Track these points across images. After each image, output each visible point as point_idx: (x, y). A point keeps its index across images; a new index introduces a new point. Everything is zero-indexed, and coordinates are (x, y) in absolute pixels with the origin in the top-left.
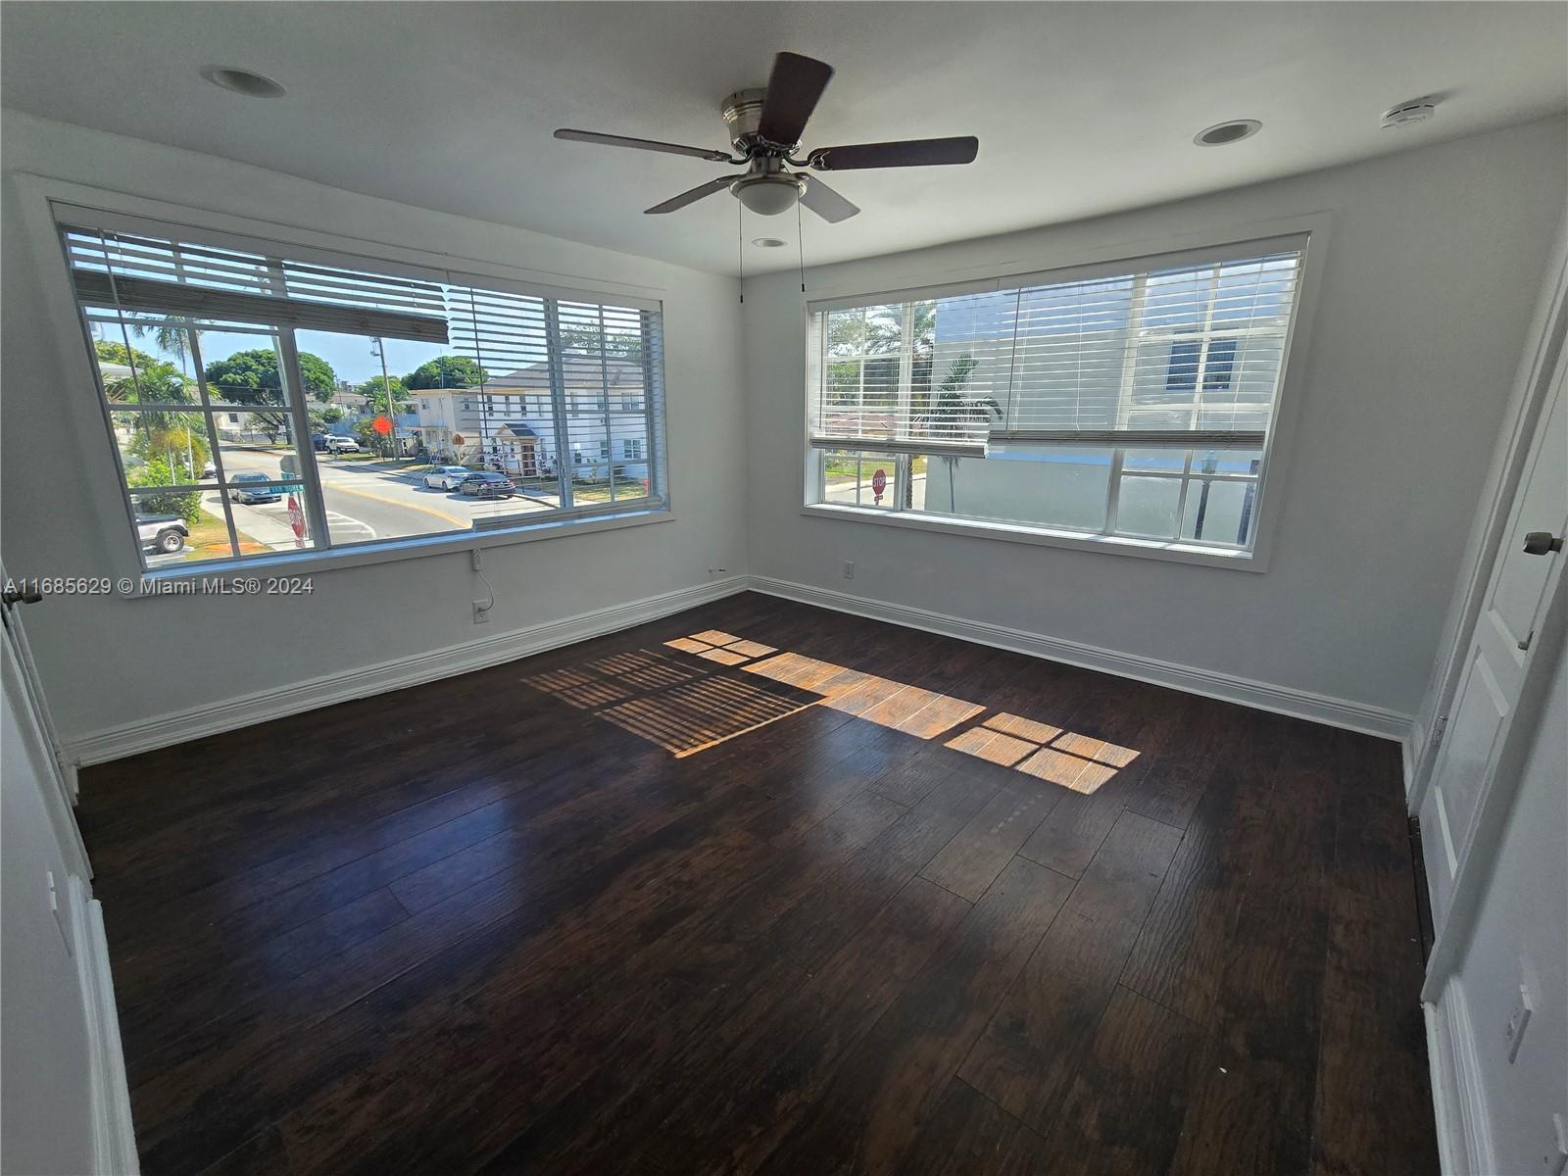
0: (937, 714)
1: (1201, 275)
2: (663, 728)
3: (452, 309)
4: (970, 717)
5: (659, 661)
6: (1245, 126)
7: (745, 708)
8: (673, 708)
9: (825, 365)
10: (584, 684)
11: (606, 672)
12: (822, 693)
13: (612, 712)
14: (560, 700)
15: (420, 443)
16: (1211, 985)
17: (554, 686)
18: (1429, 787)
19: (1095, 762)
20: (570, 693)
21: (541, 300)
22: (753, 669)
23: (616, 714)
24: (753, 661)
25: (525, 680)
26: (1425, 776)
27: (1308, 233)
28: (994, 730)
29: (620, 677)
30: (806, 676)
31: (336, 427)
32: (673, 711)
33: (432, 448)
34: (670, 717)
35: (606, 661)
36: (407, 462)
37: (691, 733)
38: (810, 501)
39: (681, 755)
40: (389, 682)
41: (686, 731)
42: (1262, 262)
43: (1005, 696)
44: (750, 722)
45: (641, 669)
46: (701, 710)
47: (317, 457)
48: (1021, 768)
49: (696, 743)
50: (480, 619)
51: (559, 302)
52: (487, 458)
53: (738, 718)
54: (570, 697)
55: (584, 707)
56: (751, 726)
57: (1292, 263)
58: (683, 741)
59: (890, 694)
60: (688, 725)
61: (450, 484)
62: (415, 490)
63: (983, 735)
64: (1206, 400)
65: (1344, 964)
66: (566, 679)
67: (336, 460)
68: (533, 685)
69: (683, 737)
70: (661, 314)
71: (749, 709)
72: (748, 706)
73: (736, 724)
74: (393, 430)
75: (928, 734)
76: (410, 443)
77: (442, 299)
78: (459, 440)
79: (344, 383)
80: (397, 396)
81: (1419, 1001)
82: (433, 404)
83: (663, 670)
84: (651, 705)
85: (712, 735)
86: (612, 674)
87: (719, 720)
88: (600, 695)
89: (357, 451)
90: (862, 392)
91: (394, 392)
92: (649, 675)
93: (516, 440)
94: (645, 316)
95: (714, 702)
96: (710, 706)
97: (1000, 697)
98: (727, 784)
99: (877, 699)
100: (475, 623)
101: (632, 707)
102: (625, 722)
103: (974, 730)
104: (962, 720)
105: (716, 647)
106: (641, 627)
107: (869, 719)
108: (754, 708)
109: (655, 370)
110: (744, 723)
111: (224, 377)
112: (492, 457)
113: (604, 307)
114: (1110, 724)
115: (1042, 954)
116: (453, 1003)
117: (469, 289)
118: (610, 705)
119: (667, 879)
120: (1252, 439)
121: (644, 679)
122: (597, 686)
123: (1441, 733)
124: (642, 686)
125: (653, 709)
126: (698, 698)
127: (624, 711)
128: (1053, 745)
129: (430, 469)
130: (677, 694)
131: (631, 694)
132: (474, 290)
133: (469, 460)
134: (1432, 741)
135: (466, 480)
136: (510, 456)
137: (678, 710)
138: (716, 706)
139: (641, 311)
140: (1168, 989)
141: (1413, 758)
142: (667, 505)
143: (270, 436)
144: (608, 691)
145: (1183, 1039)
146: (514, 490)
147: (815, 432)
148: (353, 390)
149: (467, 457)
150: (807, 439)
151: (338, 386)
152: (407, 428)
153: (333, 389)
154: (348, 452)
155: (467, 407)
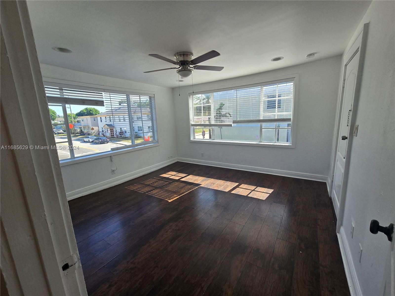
0: (228, 186)
1: (275, 86)
2: (164, 195)
3: (105, 98)
4: (235, 186)
5: (159, 180)
6: (280, 58)
7: (183, 189)
8: (165, 190)
9: (193, 107)
10: (142, 187)
11: (147, 184)
12: (201, 184)
13: (150, 193)
14: (136, 191)
15: (81, 130)
16: (296, 236)
17: (134, 188)
18: (332, 190)
19: (265, 193)
20: (138, 189)
21: (126, 95)
22: (183, 180)
23: (151, 193)
24: (183, 178)
25: (126, 188)
26: (331, 188)
27: (295, 78)
28: (241, 188)
29: (150, 185)
30: (196, 180)
31: (57, 127)
32: (165, 191)
33: (85, 131)
34: (165, 193)
35: (146, 181)
36: (78, 135)
37: (171, 196)
38: (192, 139)
39: (170, 201)
40: (91, 191)
41: (170, 195)
42: (286, 83)
43: (243, 181)
44: (185, 192)
45: (155, 182)
46: (173, 190)
48: (249, 196)
49: (173, 198)
50: (113, 173)
51: (130, 95)
53: (182, 191)
54: (139, 190)
55: (143, 192)
56: (185, 193)
57: (292, 84)
58: (170, 198)
59: (217, 182)
60: (170, 194)
61: (91, 140)
62: (81, 142)
63: (239, 190)
64: (278, 112)
65: (321, 228)
66: (137, 186)
67: (57, 136)
68: (129, 188)
69: (170, 197)
70: (154, 97)
71: (184, 189)
72: (184, 188)
73: (182, 193)
74: (74, 127)
75: (227, 190)
77: (102, 96)
78: (93, 129)
79: (58, 115)
80: (74, 118)
81: (336, 233)
82: (85, 120)
83: (161, 182)
84: (160, 190)
85: (177, 196)
86: (148, 184)
87: (177, 192)
88: (147, 189)
89: (63, 133)
90: (202, 113)
91: (74, 117)
92: (158, 183)
93: (108, 128)
94: (150, 98)
95: (175, 188)
96: (174, 189)
97: (242, 181)
98: (183, 206)
99: (214, 184)
100: (112, 174)
101: (155, 191)
102: (154, 195)
103: (237, 188)
104: (234, 187)
105: (173, 175)
106: (153, 172)
107: (213, 189)
108: (185, 189)
109: (153, 110)
110: (183, 192)
112: (102, 133)
113: (140, 96)
114: (266, 184)
115: (261, 234)
116: (128, 263)
117: (109, 93)
118: (150, 191)
119: (173, 229)
120: (289, 120)
121: (157, 184)
122: (145, 187)
123: (333, 178)
124: (156, 186)
125: (160, 191)
126: (171, 187)
127: (153, 192)
128: (255, 190)
129: (84, 137)
130: (166, 187)
131: (154, 188)
134: (332, 180)
135: (96, 139)
136: (107, 132)
137: (167, 191)
138: (176, 189)
139: (149, 97)
140: (287, 238)
141: (329, 185)
142: (158, 142)
144: (148, 188)
145: (292, 247)
146: (109, 141)
147: (192, 123)
148: (61, 117)
149: (95, 133)
150: (190, 124)
151: (57, 116)
152: (77, 127)
153: (56, 117)
154: (61, 134)
155: (95, 120)
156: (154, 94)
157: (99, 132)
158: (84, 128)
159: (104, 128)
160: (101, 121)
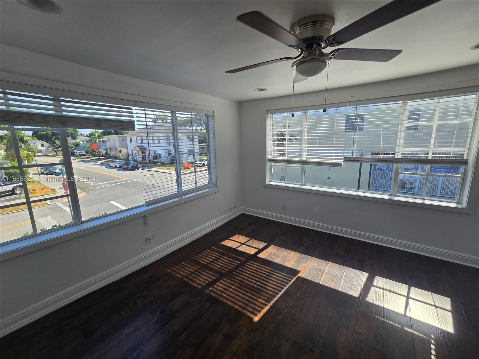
3: (137, 117)
4: (365, 280)
5: (222, 254)
7: (270, 282)
8: (239, 284)
10: (196, 271)
12: (298, 269)
13: (213, 289)
14: (188, 282)
15: (107, 152)
17: (183, 273)
20: (191, 277)
21: (170, 112)
22: (262, 256)
23: (216, 290)
24: (260, 251)
28: (381, 289)
29: (209, 265)
30: (285, 258)
31: (78, 148)
32: (240, 286)
33: (112, 154)
34: (240, 291)
35: (200, 255)
36: (103, 158)
37: (254, 302)
38: (268, 182)
39: (256, 319)
41: (251, 300)
43: (371, 266)
47: (71, 158)
49: (260, 309)
50: (147, 243)
51: (177, 112)
52: (130, 157)
54: (192, 280)
55: (200, 287)
56: (278, 294)
58: (253, 308)
59: (325, 267)
60: (250, 295)
61: (118, 165)
62: (106, 168)
64: (436, 147)
66: (187, 268)
67: (78, 159)
68: (173, 273)
69: (252, 305)
70: (214, 116)
73: (271, 293)
74: (98, 148)
75: (356, 293)
76: (104, 152)
77: (133, 113)
78: (121, 151)
79: (81, 133)
80: (99, 138)
82: (112, 140)
83: (226, 259)
85: (264, 302)
86: (205, 263)
87: (263, 291)
88: (205, 278)
89: (86, 155)
90: (287, 143)
91: (99, 136)
92: (221, 263)
93: (139, 151)
94: (207, 117)
95: (255, 278)
96: (254, 282)
97: (369, 267)
100: (146, 245)
101: (221, 285)
102: (221, 296)
103: (372, 288)
104: (364, 283)
105: (242, 244)
110: (274, 292)
111: (39, 133)
112: (132, 156)
113: (192, 114)
117: (144, 109)
118: (211, 284)
121: (221, 266)
122: (201, 272)
124: (221, 270)
125: (231, 286)
127: (219, 288)
129: (110, 161)
130: (238, 274)
131: (218, 276)
132: (146, 109)
133: (124, 157)
135: (124, 164)
136: (137, 156)
137: (242, 286)
138: (257, 281)
139: (205, 115)
142: (216, 186)
143: (55, 151)
144: (208, 275)
146: (140, 167)
147: (269, 157)
148: (84, 136)
149: (123, 156)
150: (267, 159)
151: (79, 134)
152: (103, 148)
153: (77, 136)
154: (83, 156)
155: (123, 141)
156: (214, 111)
157: (128, 155)
158: (110, 149)
159: (134, 151)
160: (131, 141)
